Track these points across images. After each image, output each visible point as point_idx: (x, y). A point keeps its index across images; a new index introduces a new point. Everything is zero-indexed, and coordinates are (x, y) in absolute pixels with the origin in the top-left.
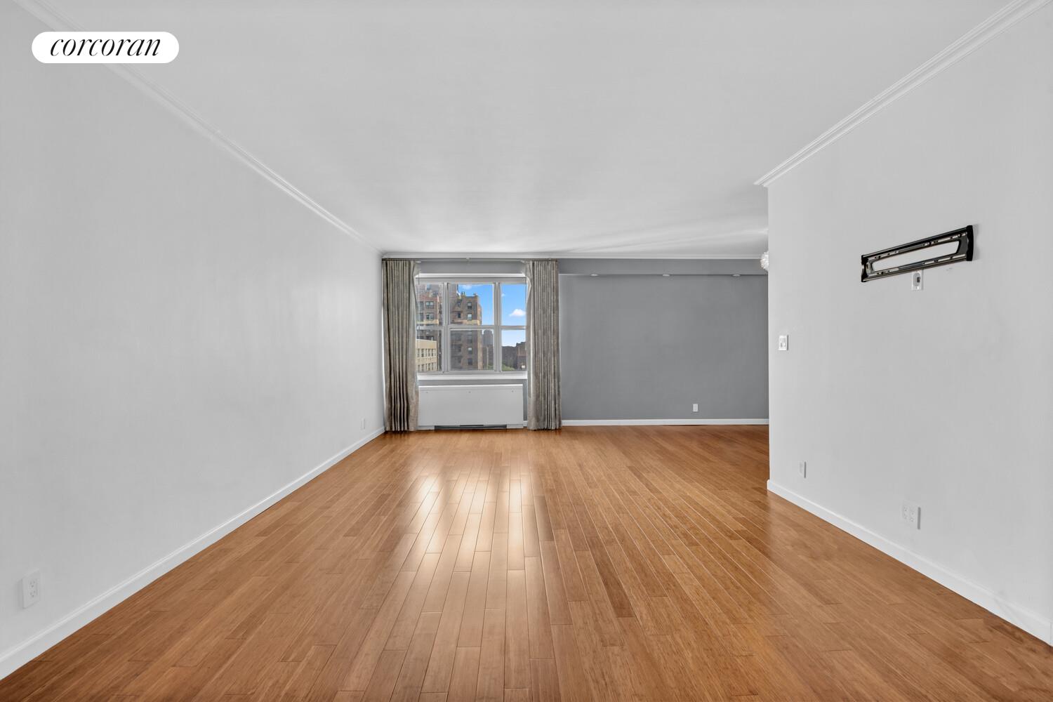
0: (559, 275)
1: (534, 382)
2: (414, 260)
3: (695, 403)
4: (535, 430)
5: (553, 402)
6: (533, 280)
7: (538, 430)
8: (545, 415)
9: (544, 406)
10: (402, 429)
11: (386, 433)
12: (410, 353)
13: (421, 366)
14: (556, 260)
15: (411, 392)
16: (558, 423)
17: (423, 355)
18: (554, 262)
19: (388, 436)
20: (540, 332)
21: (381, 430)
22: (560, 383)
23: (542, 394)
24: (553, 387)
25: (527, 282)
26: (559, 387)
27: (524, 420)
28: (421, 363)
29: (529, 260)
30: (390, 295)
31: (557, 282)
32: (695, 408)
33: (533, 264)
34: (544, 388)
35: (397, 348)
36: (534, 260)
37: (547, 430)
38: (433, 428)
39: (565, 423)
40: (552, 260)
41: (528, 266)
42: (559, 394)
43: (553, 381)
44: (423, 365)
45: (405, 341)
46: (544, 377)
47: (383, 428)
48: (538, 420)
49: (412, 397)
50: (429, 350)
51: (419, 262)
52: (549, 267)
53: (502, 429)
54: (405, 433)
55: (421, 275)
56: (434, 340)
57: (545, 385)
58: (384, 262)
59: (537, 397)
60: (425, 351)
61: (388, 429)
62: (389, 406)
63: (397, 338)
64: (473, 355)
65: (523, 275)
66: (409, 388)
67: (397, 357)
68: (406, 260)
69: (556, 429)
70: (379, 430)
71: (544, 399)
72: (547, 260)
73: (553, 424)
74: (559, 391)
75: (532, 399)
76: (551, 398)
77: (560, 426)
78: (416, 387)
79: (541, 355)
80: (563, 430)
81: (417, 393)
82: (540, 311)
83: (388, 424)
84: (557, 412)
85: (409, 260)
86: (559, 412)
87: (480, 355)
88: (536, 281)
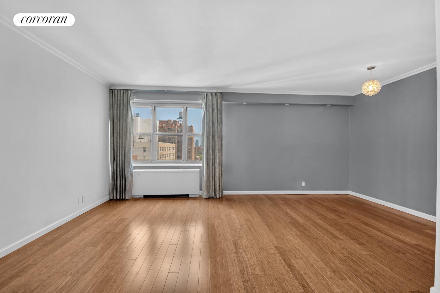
0: (223, 102)
1: (206, 168)
2: (131, 90)
3: (304, 181)
4: (206, 199)
5: (218, 181)
6: (206, 105)
7: (208, 199)
8: (213, 189)
9: (213, 184)
10: (121, 198)
11: (111, 200)
12: (127, 149)
13: (168, 154)
14: (221, 93)
15: (128, 174)
16: (221, 194)
17: (169, 150)
18: (220, 94)
19: (111, 203)
20: (210, 137)
21: (107, 198)
22: (222, 169)
23: (210, 177)
24: (218, 172)
25: (203, 107)
26: (222, 172)
27: (200, 191)
28: (168, 153)
29: (204, 92)
30: (115, 112)
31: (221, 107)
32: (303, 184)
33: (207, 95)
34: (213, 173)
35: (119, 145)
36: (207, 93)
37: (214, 198)
38: (143, 197)
39: (226, 193)
40: (219, 93)
41: (204, 96)
42: (222, 176)
43: (218, 167)
44: (169, 154)
45: (124, 142)
46: (213, 165)
47: (109, 197)
48: (208, 192)
49: (128, 176)
50: (172, 148)
51: (134, 92)
52: (217, 97)
53: (186, 197)
54: (123, 200)
55: (136, 100)
56: (174, 143)
57: (213, 170)
58: (111, 90)
59: (208, 178)
60: (170, 148)
61: (111, 198)
62: (113, 183)
63: (119, 140)
64: (191, 150)
65: (200, 102)
66: (126, 172)
67: (119, 151)
68: (125, 90)
69: (219, 198)
70: (106, 198)
71: (213, 179)
72: (216, 93)
73: (218, 195)
74: (222, 174)
75: (205, 178)
76: (217, 178)
77: (222, 195)
78: (131, 171)
79: (211, 151)
80: (224, 198)
81: (132, 175)
82: (211, 124)
83: (112, 195)
84: (220, 187)
85: (127, 90)
86: (222, 186)
87: (193, 150)
88: (208, 105)
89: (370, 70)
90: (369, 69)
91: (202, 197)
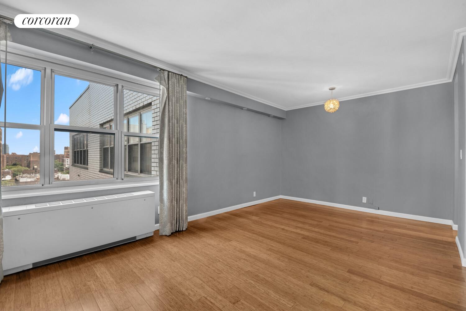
4: (170, 236)
6: (168, 90)
8: (177, 218)
9: (177, 210)
18: (186, 78)
29: (163, 70)
33: (169, 76)
36: (169, 72)
37: (179, 231)
40: (184, 76)
41: (162, 76)
48: (171, 224)
59: (172, 202)
69: (186, 229)
73: (185, 225)
75: (166, 205)
88: (170, 91)
89: (331, 91)
90: (330, 89)
91: (160, 234)
